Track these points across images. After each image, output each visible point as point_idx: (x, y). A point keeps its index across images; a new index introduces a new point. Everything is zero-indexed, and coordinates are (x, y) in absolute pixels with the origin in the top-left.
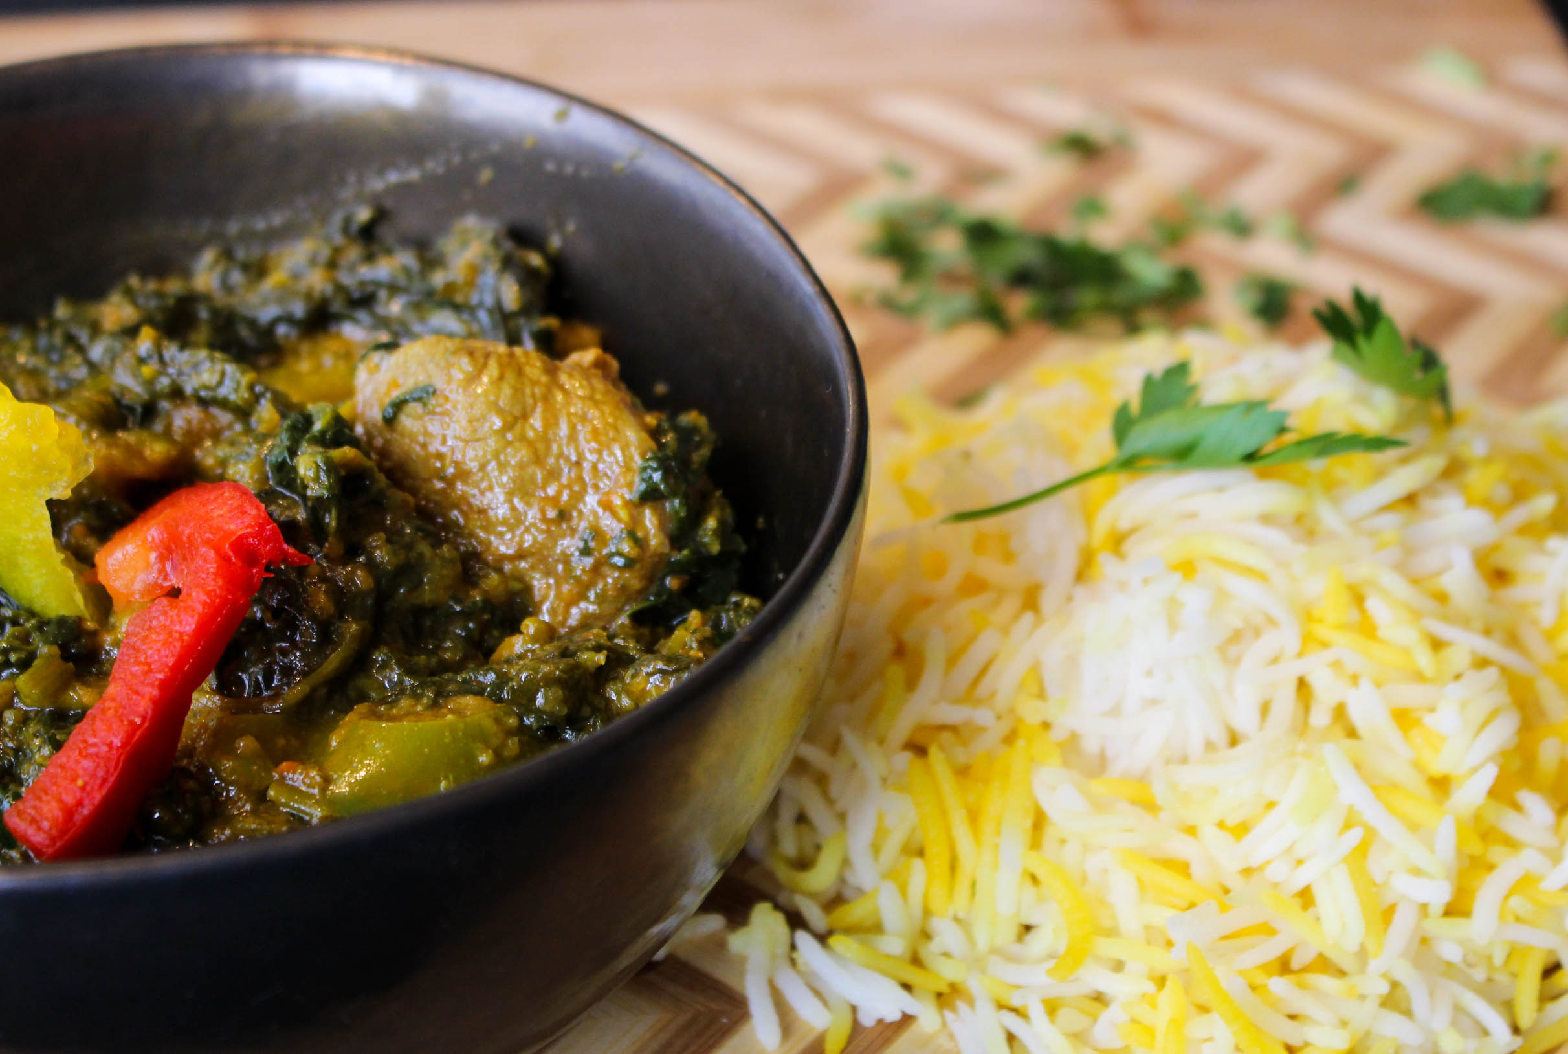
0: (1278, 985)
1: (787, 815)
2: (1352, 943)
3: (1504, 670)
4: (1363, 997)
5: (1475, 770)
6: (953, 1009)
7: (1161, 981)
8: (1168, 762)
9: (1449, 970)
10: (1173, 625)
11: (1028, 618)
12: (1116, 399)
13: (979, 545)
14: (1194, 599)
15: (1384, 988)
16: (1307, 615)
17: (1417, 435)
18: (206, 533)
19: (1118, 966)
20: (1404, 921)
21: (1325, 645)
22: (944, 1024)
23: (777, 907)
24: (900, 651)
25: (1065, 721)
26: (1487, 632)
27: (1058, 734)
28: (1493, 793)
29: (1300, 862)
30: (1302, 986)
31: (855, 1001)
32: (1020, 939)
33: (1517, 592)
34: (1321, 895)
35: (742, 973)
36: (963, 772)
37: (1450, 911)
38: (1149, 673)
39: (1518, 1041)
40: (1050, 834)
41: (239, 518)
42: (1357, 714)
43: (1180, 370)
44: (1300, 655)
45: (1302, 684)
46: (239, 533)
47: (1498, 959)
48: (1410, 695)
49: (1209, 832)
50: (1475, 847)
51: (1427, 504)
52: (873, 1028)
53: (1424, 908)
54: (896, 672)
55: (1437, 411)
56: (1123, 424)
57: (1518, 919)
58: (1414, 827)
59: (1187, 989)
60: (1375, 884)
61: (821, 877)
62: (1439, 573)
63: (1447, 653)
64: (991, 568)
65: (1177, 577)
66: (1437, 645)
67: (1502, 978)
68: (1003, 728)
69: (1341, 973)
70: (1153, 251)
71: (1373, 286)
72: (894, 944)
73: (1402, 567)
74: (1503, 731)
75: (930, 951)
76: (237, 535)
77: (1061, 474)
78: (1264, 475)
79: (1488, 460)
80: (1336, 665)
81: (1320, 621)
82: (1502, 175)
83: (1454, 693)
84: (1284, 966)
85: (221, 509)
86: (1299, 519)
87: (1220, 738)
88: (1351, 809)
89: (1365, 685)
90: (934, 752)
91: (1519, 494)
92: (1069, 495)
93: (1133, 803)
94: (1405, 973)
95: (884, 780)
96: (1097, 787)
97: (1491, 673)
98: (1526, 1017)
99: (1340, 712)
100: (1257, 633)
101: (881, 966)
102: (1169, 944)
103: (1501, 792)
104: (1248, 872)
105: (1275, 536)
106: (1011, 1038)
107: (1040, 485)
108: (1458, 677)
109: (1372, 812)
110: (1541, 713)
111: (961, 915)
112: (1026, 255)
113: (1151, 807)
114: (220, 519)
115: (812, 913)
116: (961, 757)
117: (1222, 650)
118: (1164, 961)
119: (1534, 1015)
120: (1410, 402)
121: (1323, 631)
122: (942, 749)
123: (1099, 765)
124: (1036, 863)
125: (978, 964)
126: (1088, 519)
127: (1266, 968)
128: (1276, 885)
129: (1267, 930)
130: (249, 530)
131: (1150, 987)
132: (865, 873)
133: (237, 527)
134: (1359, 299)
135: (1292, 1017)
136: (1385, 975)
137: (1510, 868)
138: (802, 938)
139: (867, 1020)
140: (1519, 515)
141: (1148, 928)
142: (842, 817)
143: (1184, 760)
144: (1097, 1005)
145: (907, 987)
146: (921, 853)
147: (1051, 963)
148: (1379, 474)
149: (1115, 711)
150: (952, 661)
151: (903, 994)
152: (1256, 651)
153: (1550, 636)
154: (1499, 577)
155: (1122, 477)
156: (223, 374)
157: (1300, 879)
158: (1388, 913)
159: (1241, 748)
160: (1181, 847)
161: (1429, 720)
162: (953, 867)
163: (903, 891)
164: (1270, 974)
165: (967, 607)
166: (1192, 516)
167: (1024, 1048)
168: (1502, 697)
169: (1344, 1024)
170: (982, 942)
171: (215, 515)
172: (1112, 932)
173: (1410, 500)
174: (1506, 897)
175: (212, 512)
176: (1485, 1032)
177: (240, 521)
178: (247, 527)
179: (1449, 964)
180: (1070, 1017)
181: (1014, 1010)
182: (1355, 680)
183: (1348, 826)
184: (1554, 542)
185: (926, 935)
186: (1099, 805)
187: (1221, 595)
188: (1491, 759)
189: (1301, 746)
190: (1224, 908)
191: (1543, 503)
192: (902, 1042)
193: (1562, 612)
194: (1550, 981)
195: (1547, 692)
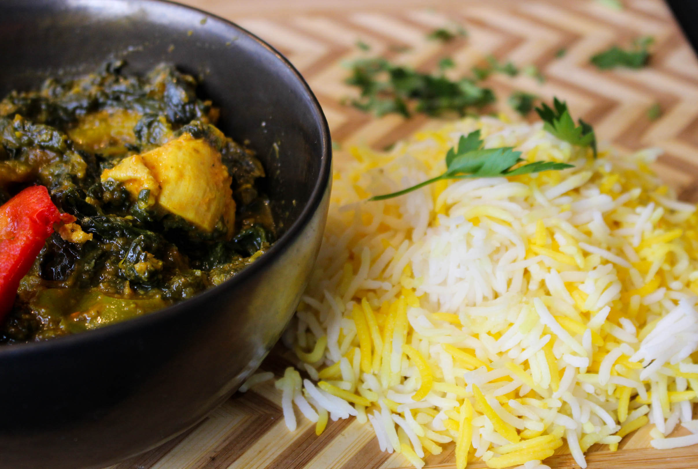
0: (513, 403)
1: (301, 329)
2: (545, 385)
3: (615, 265)
4: (550, 408)
5: (601, 309)
6: (372, 414)
7: (462, 401)
8: (467, 305)
9: (589, 396)
10: (469, 245)
11: (407, 242)
12: (448, 146)
13: (387, 211)
14: (478, 234)
15: (559, 404)
16: (528, 241)
17: (579, 163)
18: (26, 210)
19: (444, 395)
20: (568, 376)
21: (536, 254)
22: (368, 420)
23: (296, 369)
24: (352, 257)
25: (422, 288)
26: (609, 249)
27: (419, 293)
28: (608, 319)
29: (523, 350)
30: (523, 404)
31: (330, 411)
32: (402, 383)
33: (623, 231)
34: (532, 364)
35: (281, 398)
36: (377, 310)
37: (589, 371)
39: (619, 427)
40: (415, 337)
41: (40, 204)
42: (550, 285)
43: (477, 133)
44: (525, 259)
45: (526, 272)
46: (40, 210)
47: (610, 392)
48: (573, 276)
49: (484, 336)
50: (601, 343)
51: (585, 192)
52: (337, 422)
53: (578, 369)
54: (349, 267)
55: (590, 151)
56: (450, 157)
57: (619, 374)
58: (573, 334)
59: (473, 405)
60: (556, 359)
61: (316, 356)
62: (587, 223)
63: (589, 258)
64: (391, 221)
65: (470, 225)
66: (586, 254)
67: (612, 400)
68: (395, 291)
69: (542, 398)
71: (563, 96)
72: (347, 385)
73: (571, 221)
74: (614, 292)
75: (363, 388)
76: (39, 211)
77: (423, 178)
78: (511, 180)
79: (612, 173)
80: (541, 263)
81: (535, 244)
83: (592, 275)
84: (516, 395)
85: (34, 199)
86: (526, 199)
87: (490, 296)
88: (545, 326)
90: (364, 301)
91: (625, 189)
92: (426, 188)
93: (451, 324)
94: (569, 398)
95: (343, 314)
96: (436, 316)
97: (610, 266)
98: (623, 417)
99: (543, 284)
100: (507, 249)
101: (340, 394)
102: (466, 385)
103: (612, 318)
104: (501, 354)
105: (514, 206)
106: (397, 426)
107: (413, 184)
108: (595, 268)
109: (555, 328)
110: (632, 284)
111: (376, 372)
112: (416, 84)
113: (459, 325)
114: (33, 204)
115: (312, 372)
116: (376, 303)
117: (491, 256)
118: (463, 392)
119: (626, 416)
120: (578, 148)
121: (535, 249)
122: (368, 300)
123: (437, 307)
124: (409, 350)
125: (383, 394)
126: (434, 200)
127: (508, 396)
128: (513, 360)
129: (509, 379)
130: (44, 209)
131: (457, 404)
132: (335, 354)
133: (39, 207)
134: (556, 102)
135: (520, 417)
136: (560, 399)
137: (615, 352)
138: (307, 382)
139: (335, 418)
140: (625, 198)
141: (456, 378)
142: (325, 330)
143: (474, 305)
144: (435, 412)
145: (352, 404)
146: (359, 346)
147: (414, 393)
148: (563, 179)
149: (444, 283)
150: (373, 261)
151: (351, 407)
152: (506, 257)
153: (637, 251)
154: (615, 224)
155: (450, 181)
156: (52, 136)
157: (524, 356)
158: (562, 372)
159: (498, 299)
160: (472, 343)
161: (581, 287)
162: (373, 352)
163: (351, 362)
164: (509, 398)
165: (381, 237)
166: (479, 198)
167: (402, 430)
168: (613, 277)
169: (542, 420)
170: (385, 384)
171: (32, 202)
172: (441, 380)
173: (576, 190)
174: (614, 365)
175: (30, 201)
176: (605, 424)
177: (40, 205)
178: (43, 207)
179: (589, 394)
180: (422, 417)
181: (400, 414)
182: (549, 269)
183: (544, 334)
184: (639, 209)
185: (361, 381)
186: (436, 325)
187: (490, 233)
188: (608, 304)
189: (524, 299)
190: (489, 369)
191: (636, 192)
192: (350, 428)
193: (642, 240)
194: (633, 401)
195: (634, 274)
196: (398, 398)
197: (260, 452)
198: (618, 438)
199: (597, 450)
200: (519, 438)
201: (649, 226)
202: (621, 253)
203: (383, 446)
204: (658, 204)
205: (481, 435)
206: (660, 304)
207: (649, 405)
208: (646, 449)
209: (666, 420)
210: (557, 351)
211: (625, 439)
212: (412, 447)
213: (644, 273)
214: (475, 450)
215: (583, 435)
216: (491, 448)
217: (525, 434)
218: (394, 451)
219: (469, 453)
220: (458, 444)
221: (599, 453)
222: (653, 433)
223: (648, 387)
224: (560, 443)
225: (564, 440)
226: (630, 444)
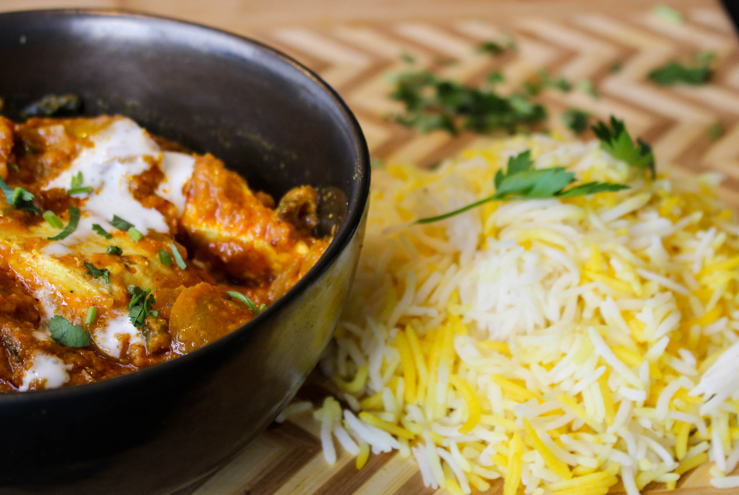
0: (565, 438)
1: (343, 356)
2: (599, 419)
3: (674, 293)
4: (604, 444)
5: (659, 339)
6: (416, 446)
7: (511, 435)
8: (518, 334)
9: (645, 432)
10: (520, 270)
11: (453, 267)
12: (496, 167)
13: (433, 233)
14: (530, 259)
15: (614, 440)
16: (582, 266)
17: (637, 185)
19: (492, 428)
20: (624, 410)
21: (591, 281)
22: (412, 453)
23: (336, 398)
24: (395, 282)
25: (470, 315)
26: (668, 275)
27: (466, 321)
28: (667, 350)
29: (577, 381)
30: (576, 438)
31: (371, 443)
32: (448, 415)
33: (682, 257)
34: (586, 397)
35: (319, 429)
36: (422, 338)
37: (646, 405)
38: (509, 293)
39: (677, 465)
40: (462, 367)
42: (605, 314)
43: (526, 154)
44: (579, 285)
45: (580, 299)
47: (668, 427)
48: (630, 304)
49: (535, 367)
50: (658, 375)
51: (643, 216)
52: (379, 456)
53: (634, 403)
54: (392, 292)
55: (648, 173)
56: (499, 178)
57: (677, 409)
58: (630, 366)
59: (523, 439)
60: (611, 392)
61: (357, 385)
62: (646, 248)
63: (648, 285)
64: (437, 244)
65: (522, 249)
66: (643, 281)
67: (670, 436)
68: (441, 318)
69: (595, 433)
70: (524, 98)
71: (621, 114)
72: (389, 417)
73: (628, 245)
74: (673, 321)
75: (406, 420)
77: (471, 200)
78: (565, 202)
79: (672, 195)
80: (596, 290)
81: (589, 270)
82: (688, 64)
83: (650, 304)
84: (569, 429)
86: (581, 222)
87: (542, 324)
88: (600, 358)
89: (609, 299)
90: (409, 330)
91: (685, 213)
92: (475, 210)
93: (501, 353)
94: (624, 433)
95: (386, 341)
96: (484, 345)
97: (668, 295)
98: (681, 454)
99: (597, 312)
100: (560, 275)
101: (383, 427)
102: (515, 418)
103: (671, 350)
104: (553, 385)
105: (569, 230)
106: (442, 461)
107: (461, 206)
108: (653, 296)
110: (692, 313)
111: (420, 404)
112: (464, 99)
113: (508, 355)
115: (353, 402)
116: (421, 330)
117: (543, 282)
118: (513, 426)
119: (685, 453)
120: (635, 170)
121: (590, 274)
122: (413, 327)
123: (485, 335)
124: (455, 380)
125: (427, 426)
126: (483, 221)
127: (560, 430)
128: (565, 393)
129: (561, 412)
131: (506, 438)
132: (377, 384)
134: (613, 120)
135: (572, 452)
136: (615, 434)
137: (674, 385)
138: (347, 413)
139: (376, 451)
140: (685, 222)
141: (506, 411)
142: (367, 358)
143: (525, 333)
144: (482, 446)
145: (395, 436)
146: (402, 375)
147: (460, 427)
148: (619, 201)
149: (493, 310)
150: (419, 286)
151: (393, 440)
152: (559, 284)
153: (697, 278)
154: (675, 250)
155: (499, 203)
157: (577, 389)
158: (617, 405)
159: (550, 329)
160: (521, 373)
161: (638, 316)
162: (417, 382)
163: (394, 392)
164: (561, 433)
165: (427, 261)
166: (531, 220)
167: (448, 465)
168: (672, 306)
169: (595, 456)
170: (430, 415)
172: (489, 413)
173: (634, 214)
174: (672, 399)
176: (661, 460)
179: (645, 429)
180: (469, 451)
181: (445, 448)
182: (604, 297)
183: (599, 364)
184: (700, 234)
185: (404, 412)
186: (484, 354)
187: (542, 257)
188: (667, 334)
189: (578, 328)
190: (541, 402)
191: (697, 216)
192: (392, 462)
193: (703, 266)
194: (693, 437)
195: (695, 303)
196: (443, 431)
197: (298, 486)
198: (676, 477)
199: (653, 488)
200: (571, 474)
201: (710, 252)
202: (680, 280)
203: (427, 481)
204: (719, 230)
205: (531, 472)
206: (721, 335)
207: (709, 442)
208: (705, 488)
209: (726, 457)
210: (612, 384)
211: (684, 476)
212: (458, 482)
213: (704, 302)
214: (524, 487)
215: (638, 473)
216: (541, 484)
217: (578, 470)
218: (439, 487)
219: (518, 490)
220: (507, 481)
221: (656, 491)
222: (713, 471)
223: (708, 422)
224: (614, 481)
225: (619, 477)
226: (688, 483)
